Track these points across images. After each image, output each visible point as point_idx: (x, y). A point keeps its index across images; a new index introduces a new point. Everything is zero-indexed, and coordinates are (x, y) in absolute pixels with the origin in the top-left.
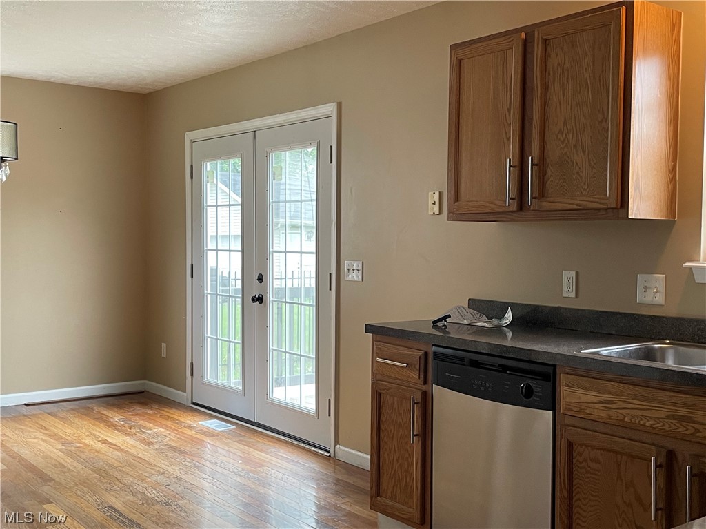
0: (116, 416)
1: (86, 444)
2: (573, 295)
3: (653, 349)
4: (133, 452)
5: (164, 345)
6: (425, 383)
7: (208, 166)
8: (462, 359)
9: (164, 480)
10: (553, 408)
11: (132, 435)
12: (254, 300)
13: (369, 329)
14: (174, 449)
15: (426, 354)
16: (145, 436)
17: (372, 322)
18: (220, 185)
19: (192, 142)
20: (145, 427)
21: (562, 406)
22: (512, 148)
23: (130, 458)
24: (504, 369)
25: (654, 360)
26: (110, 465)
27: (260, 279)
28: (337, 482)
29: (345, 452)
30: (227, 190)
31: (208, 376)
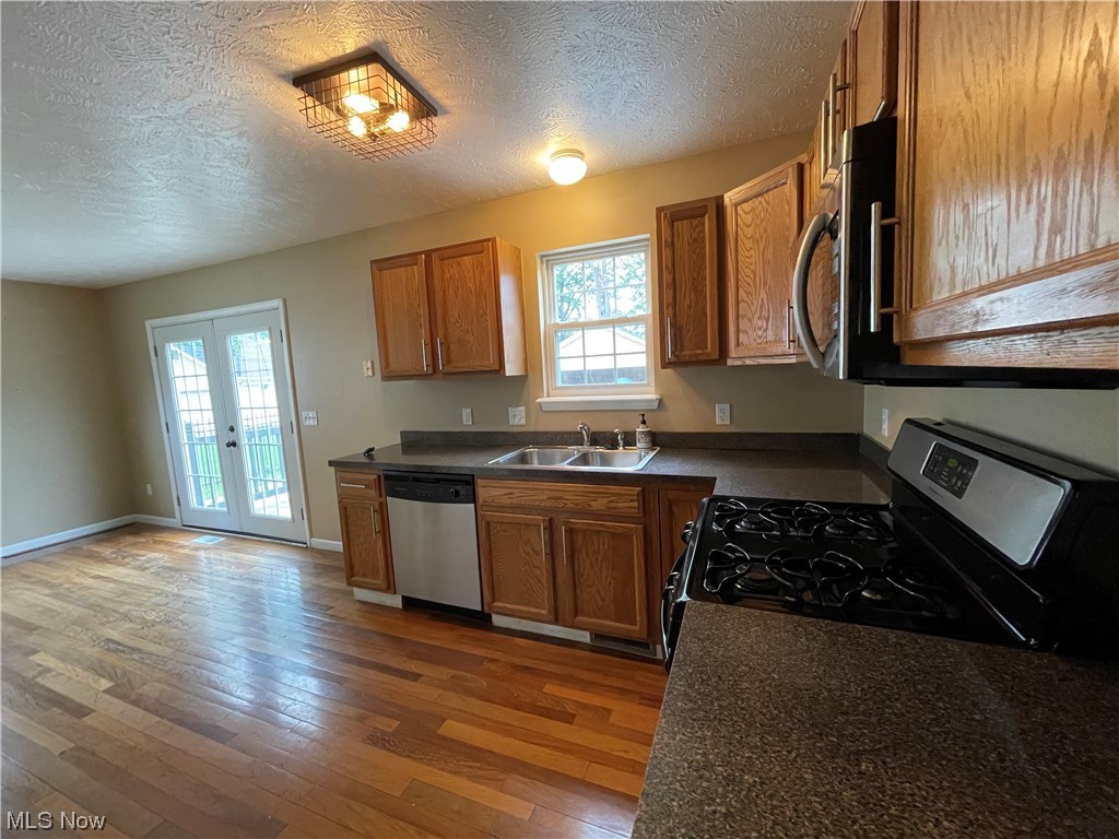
0: (106, 550)
1: (74, 583)
2: (470, 423)
3: (526, 453)
4: (128, 580)
5: (149, 486)
6: (380, 496)
7: (172, 347)
8: (407, 477)
9: (163, 600)
10: (475, 502)
11: (125, 565)
12: (228, 445)
13: (331, 463)
14: (170, 569)
15: (379, 476)
16: (139, 563)
17: (333, 458)
18: (184, 354)
19: (153, 328)
20: (138, 555)
21: (480, 500)
22: (424, 332)
23: (125, 588)
24: (438, 481)
25: (527, 463)
26: (105, 598)
27: (232, 429)
28: (316, 566)
29: (318, 543)
30: (191, 358)
31: (194, 503)
